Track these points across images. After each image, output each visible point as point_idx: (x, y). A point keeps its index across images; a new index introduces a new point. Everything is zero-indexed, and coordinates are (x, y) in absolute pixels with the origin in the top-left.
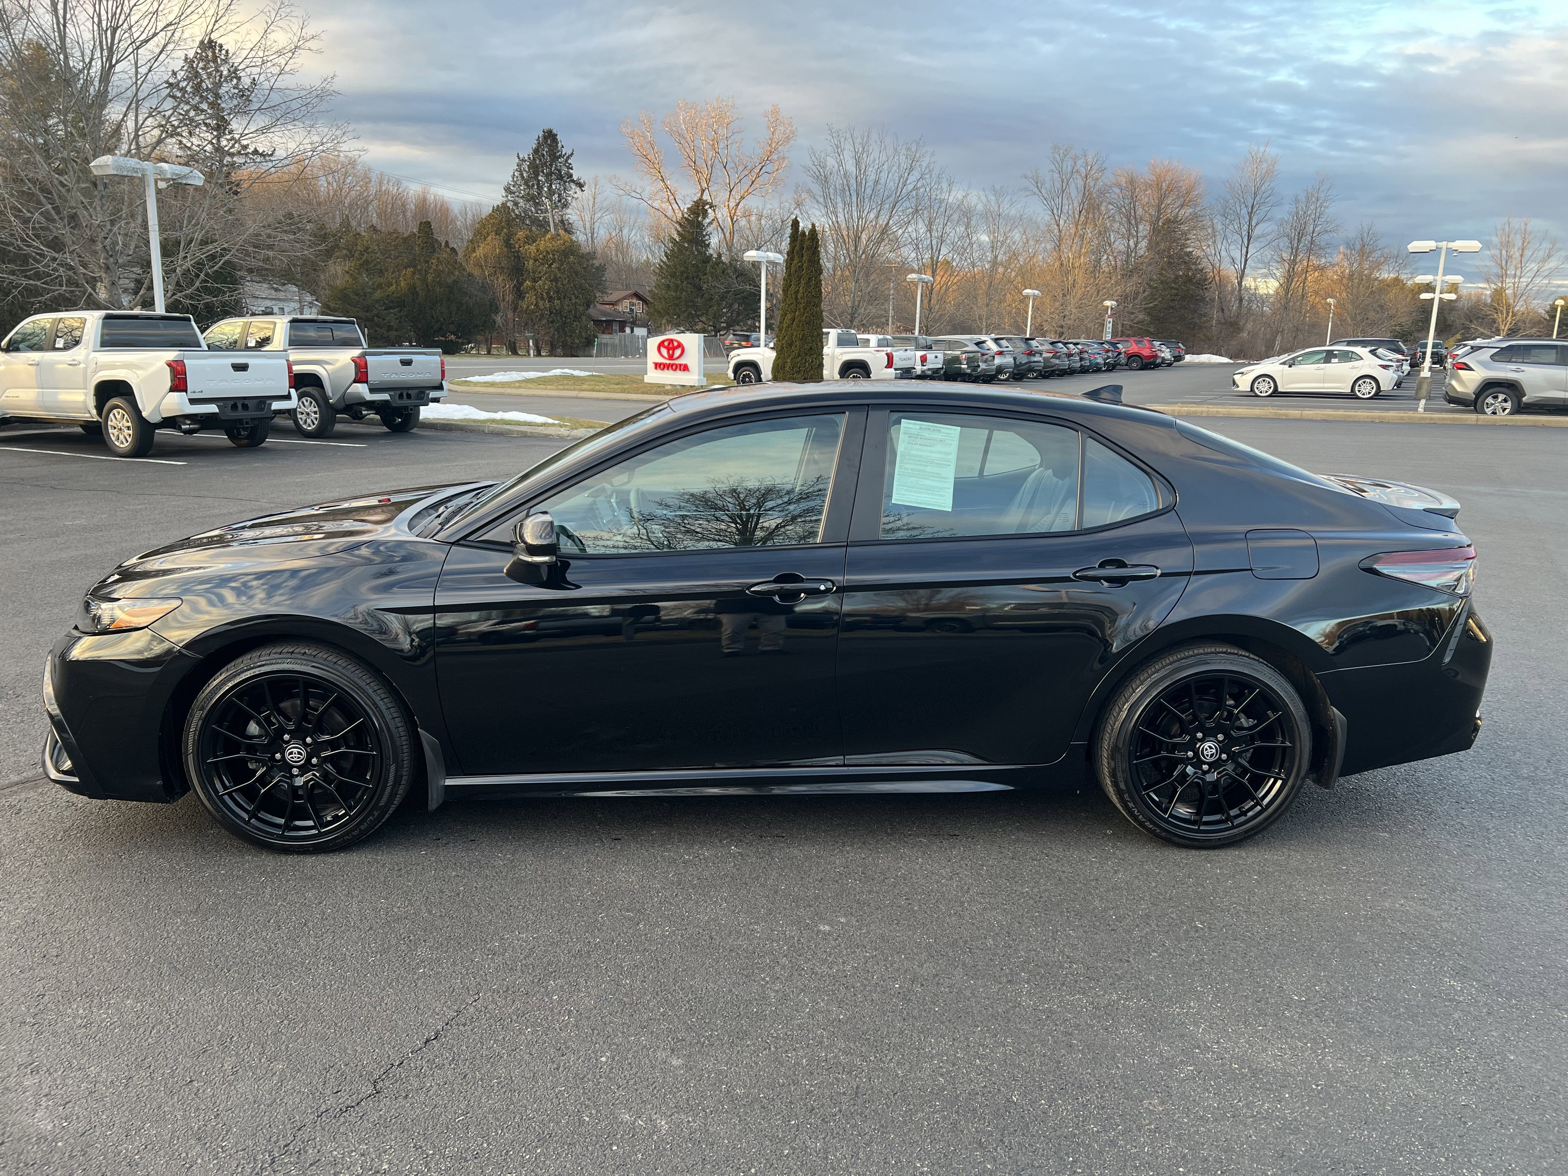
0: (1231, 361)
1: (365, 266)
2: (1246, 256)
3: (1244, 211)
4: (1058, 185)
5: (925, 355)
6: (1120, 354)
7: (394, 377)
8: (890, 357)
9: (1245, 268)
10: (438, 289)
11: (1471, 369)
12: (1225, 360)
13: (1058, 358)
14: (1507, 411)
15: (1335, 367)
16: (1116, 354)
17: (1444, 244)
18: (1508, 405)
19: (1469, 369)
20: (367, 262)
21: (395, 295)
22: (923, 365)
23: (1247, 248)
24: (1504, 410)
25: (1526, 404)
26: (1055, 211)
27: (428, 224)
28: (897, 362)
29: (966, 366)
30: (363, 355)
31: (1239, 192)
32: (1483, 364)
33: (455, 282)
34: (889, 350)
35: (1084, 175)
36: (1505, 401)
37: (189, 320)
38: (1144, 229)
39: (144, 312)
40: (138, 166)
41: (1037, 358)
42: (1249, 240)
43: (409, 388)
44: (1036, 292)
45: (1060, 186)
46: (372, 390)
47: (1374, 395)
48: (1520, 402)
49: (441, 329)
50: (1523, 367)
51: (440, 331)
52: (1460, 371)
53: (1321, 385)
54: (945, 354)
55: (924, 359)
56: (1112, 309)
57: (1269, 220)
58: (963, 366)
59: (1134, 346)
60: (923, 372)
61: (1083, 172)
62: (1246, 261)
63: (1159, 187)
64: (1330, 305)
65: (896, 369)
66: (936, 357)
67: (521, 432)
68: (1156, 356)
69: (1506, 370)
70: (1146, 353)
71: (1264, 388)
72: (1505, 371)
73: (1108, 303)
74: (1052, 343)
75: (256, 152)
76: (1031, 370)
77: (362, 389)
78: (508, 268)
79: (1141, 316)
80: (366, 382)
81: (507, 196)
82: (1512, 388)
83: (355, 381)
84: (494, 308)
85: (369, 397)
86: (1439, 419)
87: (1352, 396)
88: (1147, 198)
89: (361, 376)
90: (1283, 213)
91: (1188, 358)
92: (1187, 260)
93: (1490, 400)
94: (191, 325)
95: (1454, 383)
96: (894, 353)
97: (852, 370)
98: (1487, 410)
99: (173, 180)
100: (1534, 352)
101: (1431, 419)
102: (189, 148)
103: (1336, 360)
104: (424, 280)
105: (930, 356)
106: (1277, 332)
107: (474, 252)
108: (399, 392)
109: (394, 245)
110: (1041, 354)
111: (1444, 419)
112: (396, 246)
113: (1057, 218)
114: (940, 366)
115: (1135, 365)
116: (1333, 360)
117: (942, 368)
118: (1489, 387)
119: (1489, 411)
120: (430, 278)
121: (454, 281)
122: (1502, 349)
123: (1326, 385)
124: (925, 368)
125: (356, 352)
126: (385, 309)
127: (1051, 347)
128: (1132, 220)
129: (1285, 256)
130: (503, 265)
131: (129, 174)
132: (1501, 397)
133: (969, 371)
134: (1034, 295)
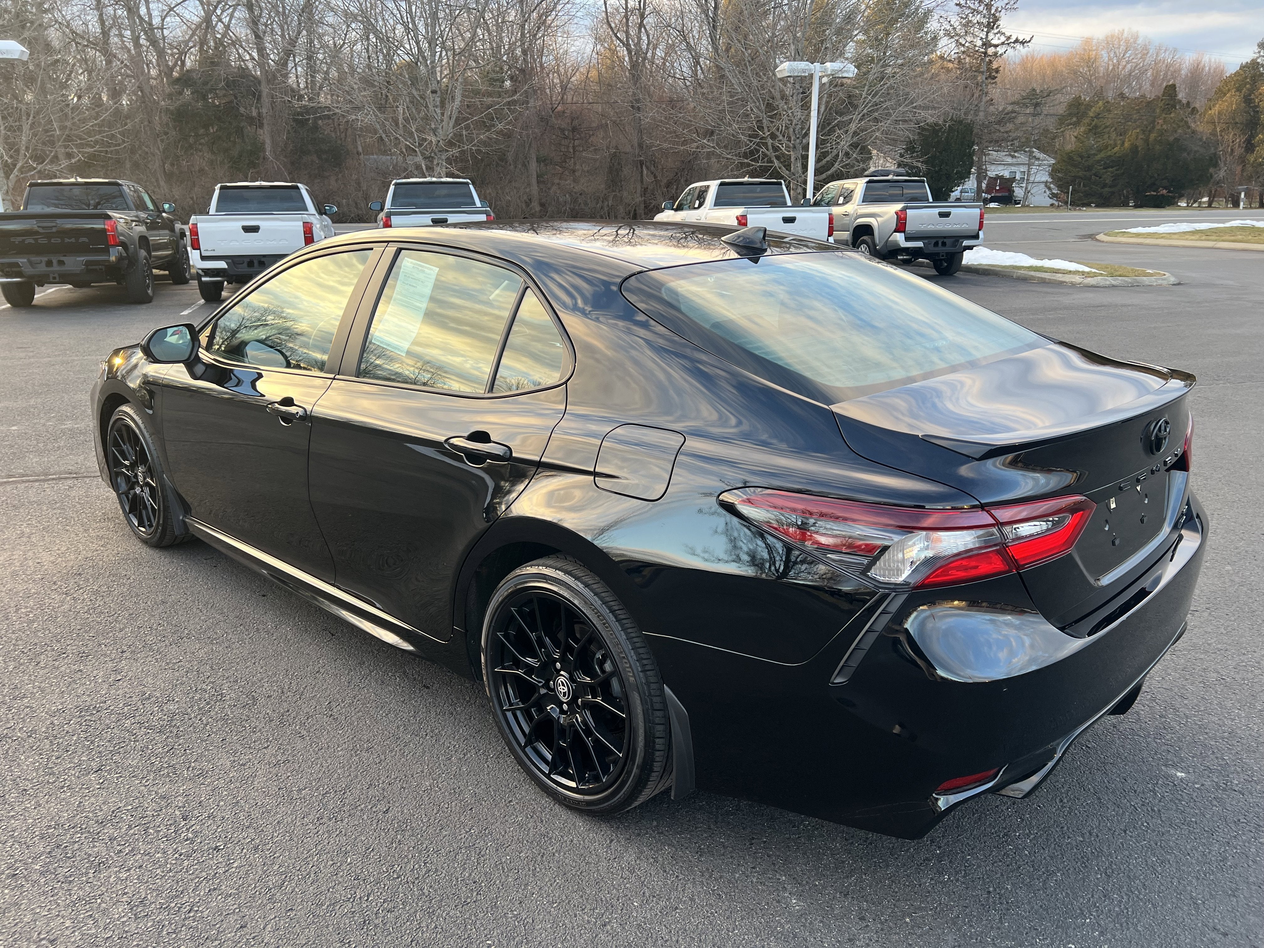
1: (1094, 130)
7: (931, 228)
10: (1158, 147)
20: (1096, 127)
21: (1117, 155)
27: (1173, 87)
30: (904, 210)
33: (1177, 140)
37: (780, 184)
39: (750, 180)
40: (807, 67)
43: (945, 237)
46: (907, 239)
49: (1154, 184)
51: (1153, 186)
67: (1042, 278)
75: (1017, 41)
77: (899, 238)
78: (1241, 123)
80: (904, 231)
81: (1259, 52)
83: (895, 231)
84: (1214, 161)
85: (904, 244)
89: (900, 227)
94: (782, 188)
99: (832, 75)
102: (963, 45)
104: (1146, 141)
107: (1211, 109)
108: (934, 241)
109: (1137, 110)
112: (1138, 111)
120: (1153, 136)
121: (1175, 139)
125: (899, 206)
126: (1104, 168)
130: (1237, 120)
131: (799, 74)
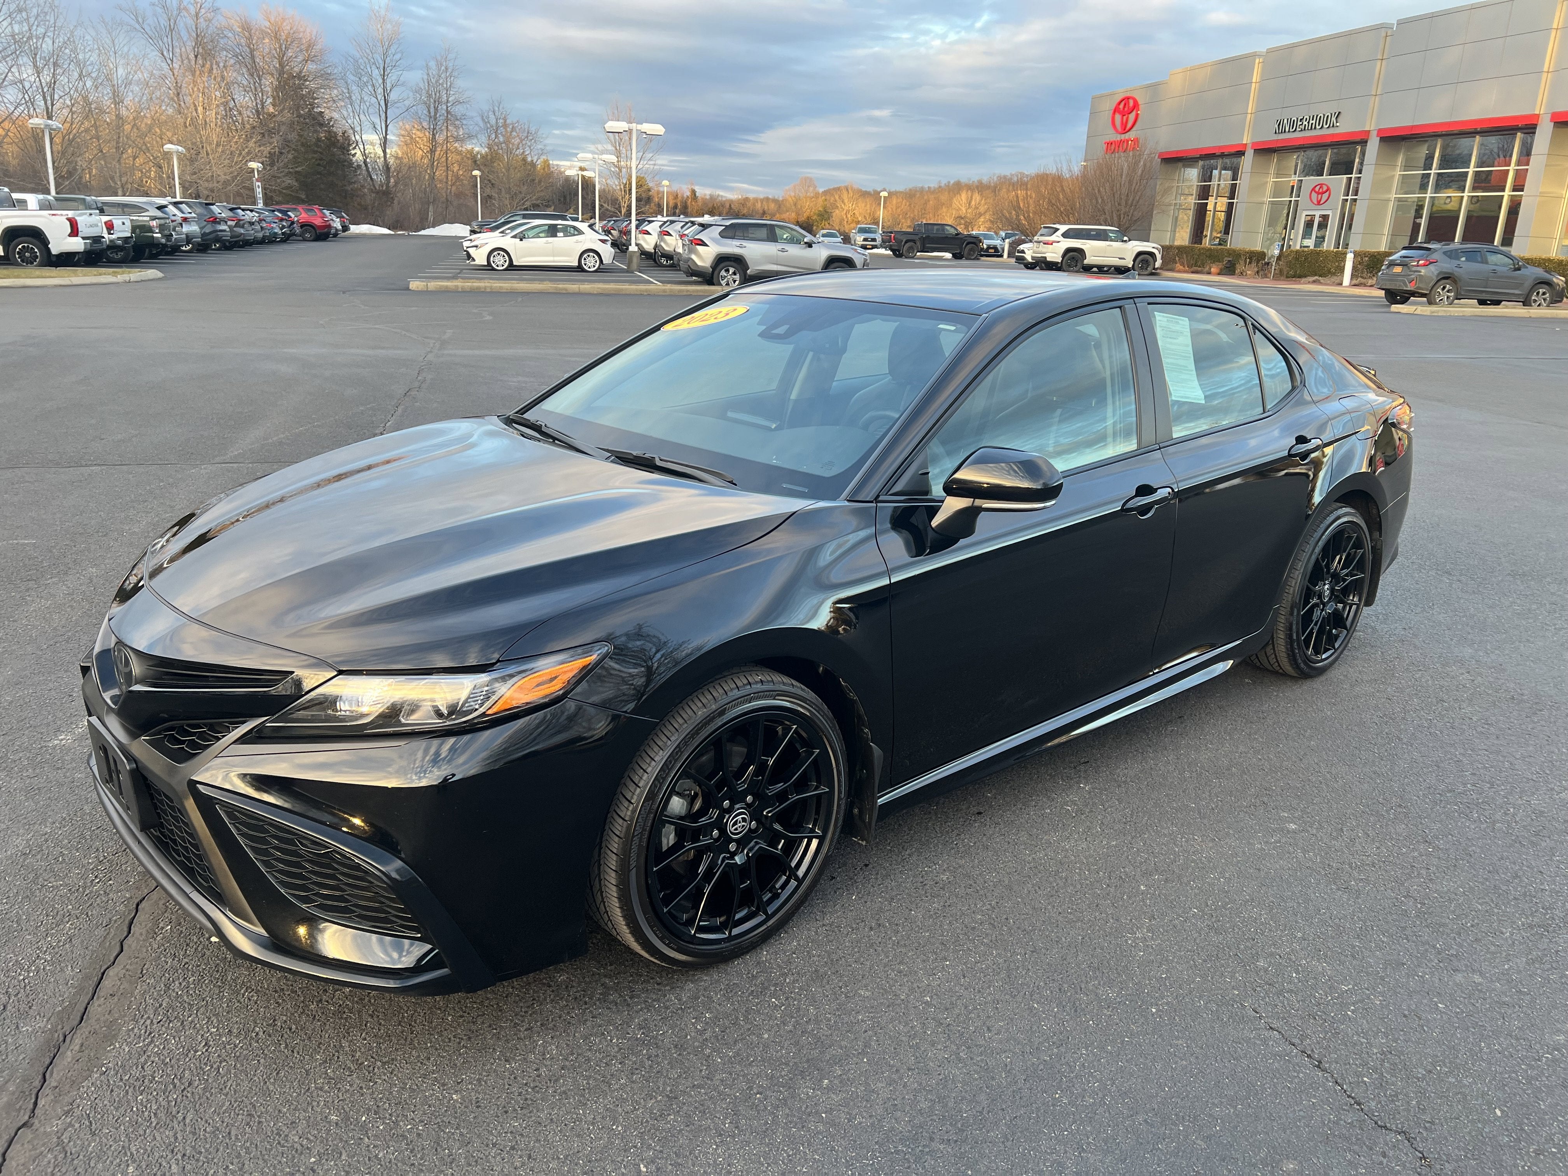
0: (392, 233)
2: (386, 121)
3: (376, 72)
4: (163, 22)
5: (110, 221)
6: (293, 223)
8: (73, 224)
9: (386, 134)
11: (706, 245)
12: (385, 231)
13: (243, 227)
14: (737, 282)
15: (560, 241)
16: (289, 223)
17: (634, 126)
18: (737, 277)
19: (704, 244)
22: (110, 234)
23: (386, 113)
24: (735, 282)
25: (750, 276)
26: (165, 53)
28: (84, 230)
29: (159, 235)
31: (368, 51)
32: (713, 240)
34: (71, 214)
35: (193, 13)
36: (734, 274)
38: (269, 83)
41: (223, 227)
42: (386, 105)
44: (180, 149)
45: (167, 24)
47: (599, 268)
48: (745, 273)
50: (745, 243)
52: (698, 247)
53: (551, 259)
54: (132, 220)
55: (110, 227)
56: (258, 171)
57: (403, 85)
58: (155, 235)
59: (304, 215)
60: (111, 241)
61: (193, 11)
62: (387, 126)
63: (277, 38)
64: (475, 177)
65: (84, 238)
66: (124, 224)
68: (329, 226)
69: (731, 245)
70: (318, 222)
71: (500, 262)
72: (732, 247)
73: (254, 165)
74: (231, 210)
76: (218, 240)
79: (289, 181)
82: (738, 262)
86: (694, 291)
87: (580, 269)
88: (267, 45)
90: (415, 77)
91: (354, 229)
92: (318, 121)
93: (723, 273)
95: (694, 257)
96: (77, 218)
97: (20, 239)
98: (722, 282)
100: (751, 230)
101: (688, 291)
103: (561, 234)
105: (117, 222)
106: (428, 203)
110: (226, 222)
111: (697, 291)
113: (169, 62)
114: (129, 235)
115: (308, 235)
116: (559, 234)
117: (131, 237)
118: (722, 260)
119: (723, 282)
122: (726, 226)
123: (556, 259)
124: (113, 237)
127: (230, 214)
128: (255, 72)
129: (425, 124)
132: (731, 270)
133: (163, 241)
134: (178, 152)
